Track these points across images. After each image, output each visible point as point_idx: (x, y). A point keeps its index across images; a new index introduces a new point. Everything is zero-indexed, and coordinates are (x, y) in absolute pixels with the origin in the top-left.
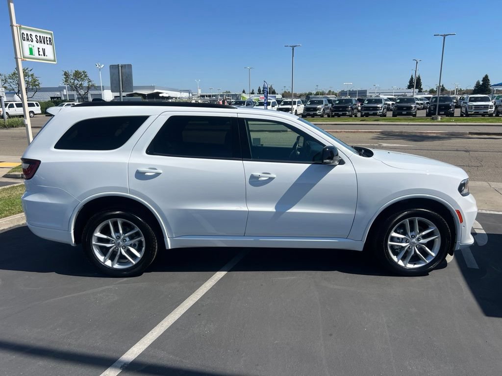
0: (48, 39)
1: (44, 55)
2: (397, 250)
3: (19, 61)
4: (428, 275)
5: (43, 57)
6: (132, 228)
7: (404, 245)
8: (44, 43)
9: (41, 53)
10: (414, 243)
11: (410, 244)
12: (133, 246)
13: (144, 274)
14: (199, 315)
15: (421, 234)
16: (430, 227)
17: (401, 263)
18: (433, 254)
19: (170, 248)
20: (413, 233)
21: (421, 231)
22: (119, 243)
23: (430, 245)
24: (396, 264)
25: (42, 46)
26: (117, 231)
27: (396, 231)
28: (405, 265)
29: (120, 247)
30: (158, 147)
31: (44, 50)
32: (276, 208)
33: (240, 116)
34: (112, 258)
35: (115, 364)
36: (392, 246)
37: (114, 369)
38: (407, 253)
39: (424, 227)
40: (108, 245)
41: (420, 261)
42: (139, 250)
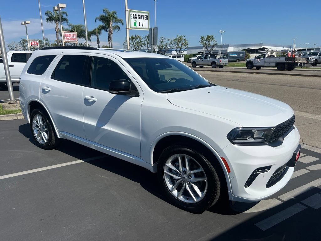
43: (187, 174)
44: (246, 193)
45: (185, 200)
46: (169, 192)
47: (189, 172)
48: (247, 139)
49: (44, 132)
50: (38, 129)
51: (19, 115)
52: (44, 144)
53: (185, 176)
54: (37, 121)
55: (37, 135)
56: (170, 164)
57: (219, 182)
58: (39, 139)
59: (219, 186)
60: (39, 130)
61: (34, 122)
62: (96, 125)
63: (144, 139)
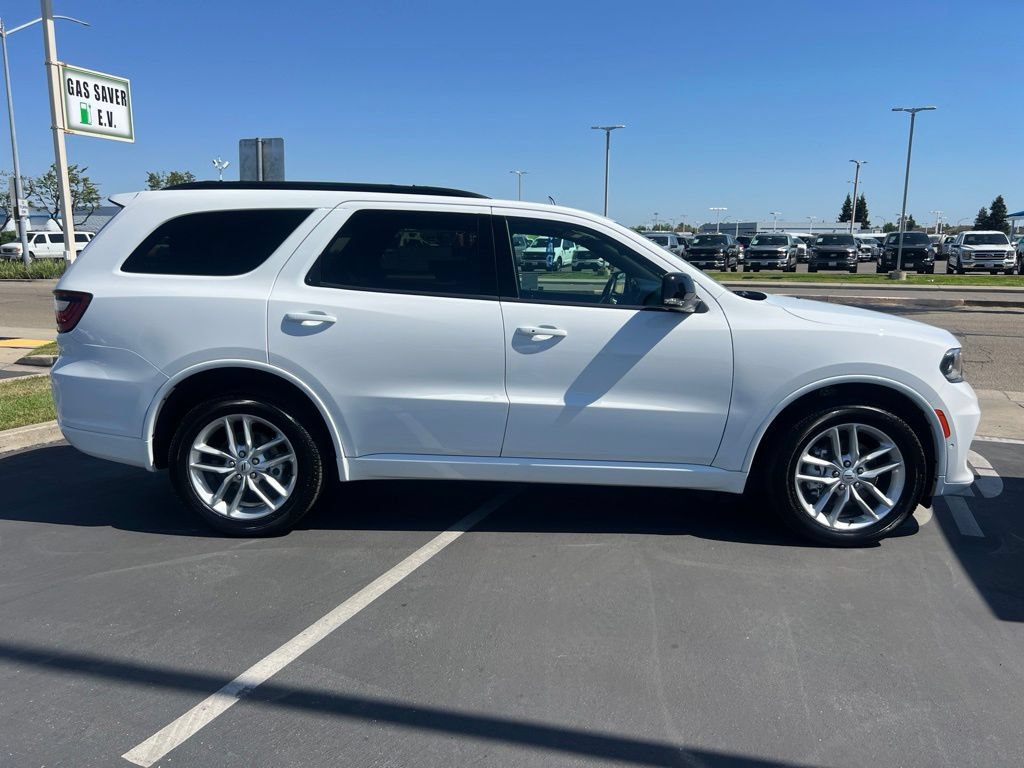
0: (119, 94)
1: (110, 125)
2: (814, 493)
3: (60, 133)
4: (879, 545)
5: (107, 128)
6: (272, 435)
7: (828, 480)
8: (112, 101)
9: (105, 120)
10: (849, 477)
11: (842, 479)
12: (274, 473)
13: (293, 532)
14: (404, 605)
15: (863, 460)
16: (882, 444)
17: (822, 519)
18: (890, 502)
19: (348, 479)
20: (848, 457)
21: (863, 453)
22: (243, 467)
23: (884, 482)
24: (812, 520)
25: (106, 106)
26: (240, 440)
27: (811, 453)
28: (832, 523)
29: (246, 474)
30: (328, 271)
31: (110, 116)
32: (566, 400)
33: (496, 212)
34: (228, 498)
35: (227, 687)
36: (804, 484)
37: (223, 697)
38: (835, 498)
39: (869, 444)
40: (222, 470)
41: (864, 517)
42: (284, 482)
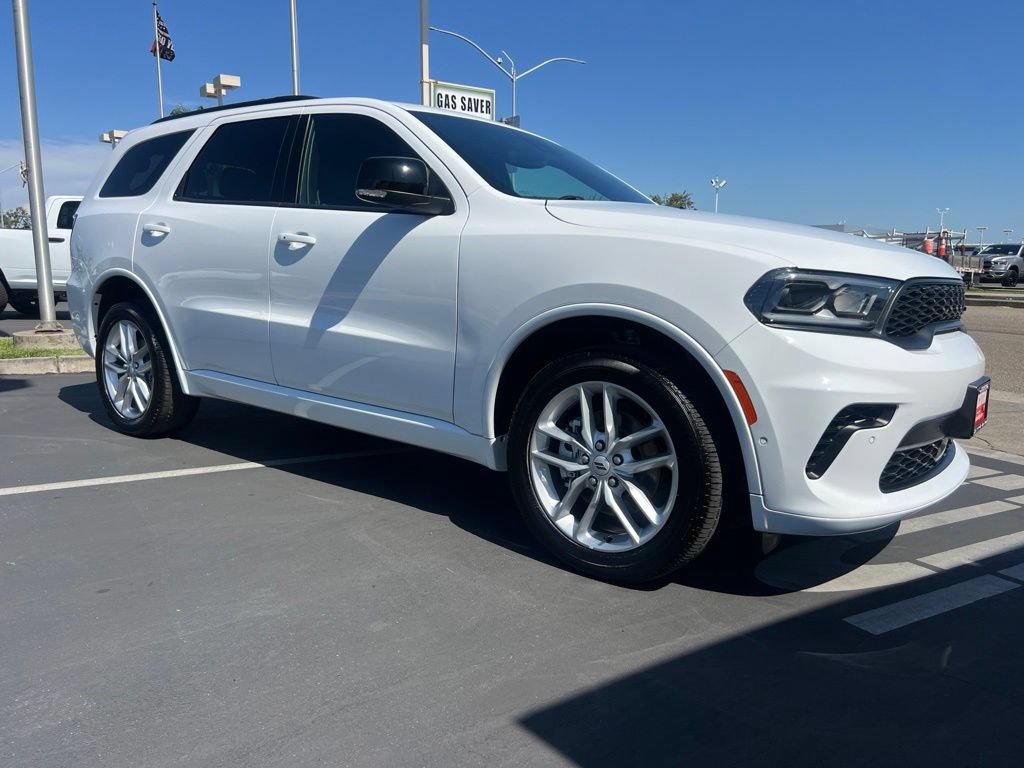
43: (608, 452)
44: (811, 497)
45: (600, 545)
46: (548, 522)
47: (614, 444)
48: (811, 314)
49: (138, 379)
50: (120, 371)
51: (63, 360)
52: (134, 420)
53: (602, 459)
54: (119, 347)
55: (115, 393)
56: (551, 425)
57: (718, 464)
58: (120, 404)
59: (718, 478)
60: (123, 374)
61: (108, 348)
62: (308, 325)
63: (465, 350)
